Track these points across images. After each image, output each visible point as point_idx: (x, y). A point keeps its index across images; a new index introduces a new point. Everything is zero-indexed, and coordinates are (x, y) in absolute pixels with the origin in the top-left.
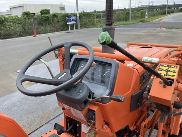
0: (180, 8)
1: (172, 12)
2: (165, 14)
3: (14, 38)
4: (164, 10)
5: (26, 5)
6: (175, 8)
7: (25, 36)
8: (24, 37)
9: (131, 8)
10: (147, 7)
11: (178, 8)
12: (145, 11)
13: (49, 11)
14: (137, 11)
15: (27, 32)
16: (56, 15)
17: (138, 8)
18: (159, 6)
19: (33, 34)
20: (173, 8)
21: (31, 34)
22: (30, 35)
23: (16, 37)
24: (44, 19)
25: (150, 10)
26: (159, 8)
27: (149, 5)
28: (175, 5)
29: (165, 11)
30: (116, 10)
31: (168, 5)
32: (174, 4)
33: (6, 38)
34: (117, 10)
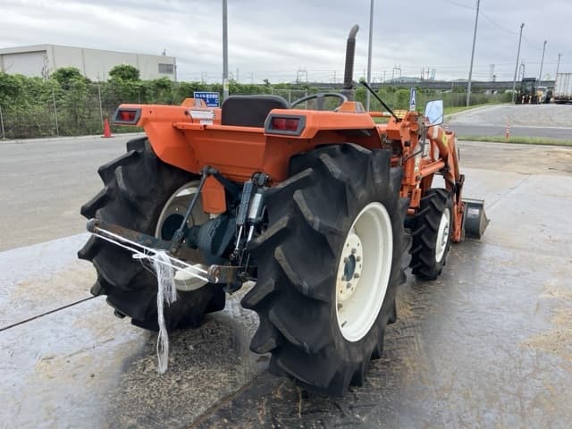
0: (507, 91)
1: (484, 101)
2: (465, 105)
3: (44, 137)
4: (462, 94)
5: (53, 50)
6: (495, 92)
7: (75, 134)
8: (72, 138)
9: (371, 82)
10: (415, 83)
11: (503, 92)
12: (409, 94)
13: (138, 72)
14: (388, 92)
15: (81, 125)
16: (167, 83)
17: (392, 83)
18: (450, 83)
19: (98, 131)
20: (488, 92)
21: (91, 130)
22: (88, 133)
23: (50, 136)
24: (132, 93)
25: (423, 92)
26: (449, 89)
27: (422, 79)
28: (494, 82)
29: (465, 98)
30: (327, 85)
31: (473, 83)
32: (492, 80)
33: (24, 137)
34: (331, 85)
